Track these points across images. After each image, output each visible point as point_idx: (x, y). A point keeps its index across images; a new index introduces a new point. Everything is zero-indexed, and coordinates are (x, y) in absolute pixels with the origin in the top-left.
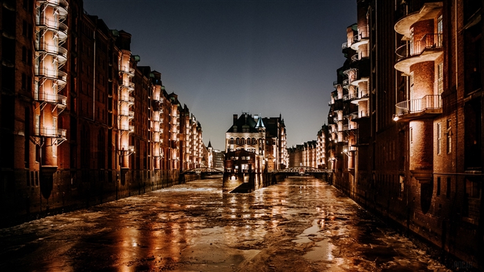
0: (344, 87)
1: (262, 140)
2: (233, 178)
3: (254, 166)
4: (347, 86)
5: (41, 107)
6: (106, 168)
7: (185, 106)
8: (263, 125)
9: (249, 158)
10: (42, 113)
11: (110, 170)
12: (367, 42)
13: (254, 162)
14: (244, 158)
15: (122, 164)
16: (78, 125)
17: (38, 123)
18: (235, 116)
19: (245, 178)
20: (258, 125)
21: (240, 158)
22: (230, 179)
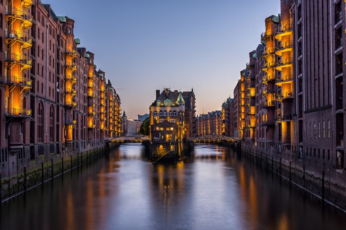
0: (263, 69)
1: (182, 112)
2: (161, 146)
3: (178, 136)
4: (266, 69)
5: (10, 90)
6: (55, 141)
7: (109, 81)
8: (183, 100)
9: (172, 129)
10: (10, 94)
11: (57, 142)
12: (290, 33)
13: (177, 132)
14: (168, 129)
15: (66, 137)
16: (35, 104)
17: (7, 104)
18: (158, 92)
19: (171, 147)
20: (178, 100)
21: (165, 129)
22: (159, 148)
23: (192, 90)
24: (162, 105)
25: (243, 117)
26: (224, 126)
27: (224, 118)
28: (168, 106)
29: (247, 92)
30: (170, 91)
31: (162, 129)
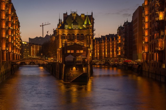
1: (90, 35)
2: (74, 68)
3: (87, 58)
8: (90, 23)
9: (82, 51)
13: (87, 55)
14: (78, 52)
19: (84, 69)
20: (85, 23)
21: (75, 51)
22: (72, 70)
23: (92, 13)
24: (70, 28)
25: (146, 40)
26: (119, 49)
27: (119, 42)
28: (75, 29)
29: (153, 16)
30: (77, 14)
31: (72, 52)
